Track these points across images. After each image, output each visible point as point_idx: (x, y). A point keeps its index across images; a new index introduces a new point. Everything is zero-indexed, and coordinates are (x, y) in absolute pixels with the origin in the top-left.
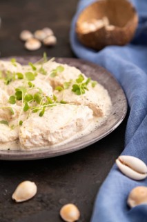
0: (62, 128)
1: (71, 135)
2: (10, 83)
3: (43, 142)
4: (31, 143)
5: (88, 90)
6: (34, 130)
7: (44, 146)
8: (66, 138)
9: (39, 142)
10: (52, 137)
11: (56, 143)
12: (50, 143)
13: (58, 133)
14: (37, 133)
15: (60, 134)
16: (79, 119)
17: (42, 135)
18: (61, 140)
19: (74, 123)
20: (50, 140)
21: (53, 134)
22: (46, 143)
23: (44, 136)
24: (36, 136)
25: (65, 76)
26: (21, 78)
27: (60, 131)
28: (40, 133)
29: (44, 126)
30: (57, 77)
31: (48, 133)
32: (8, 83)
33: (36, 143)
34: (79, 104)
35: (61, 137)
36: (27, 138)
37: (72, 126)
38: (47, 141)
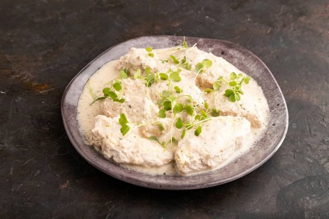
0: (222, 151)
1: (230, 156)
2: (152, 85)
3: (201, 167)
4: (190, 168)
5: (242, 94)
6: (192, 155)
7: (203, 170)
8: (225, 160)
9: (198, 166)
10: (212, 161)
11: (215, 167)
12: (209, 167)
13: (218, 156)
14: (196, 158)
15: (220, 157)
16: (238, 138)
17: (201, 160)
18: (220, 163)
19: (233, 143)
20: (209, 165)
21: (213, 159)
22: (205, 167)
23: (204, 161)
24: (195, 162)
25: (213, 73)
26: (164, 78)
27: (220, 154)
28: (199, 158)
29: (204, 150)
30: (204, 74)
31: (208, 157)
32: (150, 85)
33: (195, 168)
34: (235, 115)
35: (221, 160)
36: (186, 164)
37: (232, 146)
38: (207, 165)
